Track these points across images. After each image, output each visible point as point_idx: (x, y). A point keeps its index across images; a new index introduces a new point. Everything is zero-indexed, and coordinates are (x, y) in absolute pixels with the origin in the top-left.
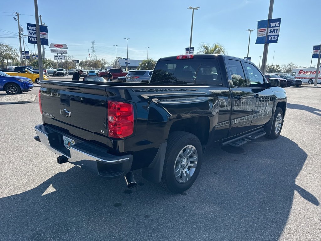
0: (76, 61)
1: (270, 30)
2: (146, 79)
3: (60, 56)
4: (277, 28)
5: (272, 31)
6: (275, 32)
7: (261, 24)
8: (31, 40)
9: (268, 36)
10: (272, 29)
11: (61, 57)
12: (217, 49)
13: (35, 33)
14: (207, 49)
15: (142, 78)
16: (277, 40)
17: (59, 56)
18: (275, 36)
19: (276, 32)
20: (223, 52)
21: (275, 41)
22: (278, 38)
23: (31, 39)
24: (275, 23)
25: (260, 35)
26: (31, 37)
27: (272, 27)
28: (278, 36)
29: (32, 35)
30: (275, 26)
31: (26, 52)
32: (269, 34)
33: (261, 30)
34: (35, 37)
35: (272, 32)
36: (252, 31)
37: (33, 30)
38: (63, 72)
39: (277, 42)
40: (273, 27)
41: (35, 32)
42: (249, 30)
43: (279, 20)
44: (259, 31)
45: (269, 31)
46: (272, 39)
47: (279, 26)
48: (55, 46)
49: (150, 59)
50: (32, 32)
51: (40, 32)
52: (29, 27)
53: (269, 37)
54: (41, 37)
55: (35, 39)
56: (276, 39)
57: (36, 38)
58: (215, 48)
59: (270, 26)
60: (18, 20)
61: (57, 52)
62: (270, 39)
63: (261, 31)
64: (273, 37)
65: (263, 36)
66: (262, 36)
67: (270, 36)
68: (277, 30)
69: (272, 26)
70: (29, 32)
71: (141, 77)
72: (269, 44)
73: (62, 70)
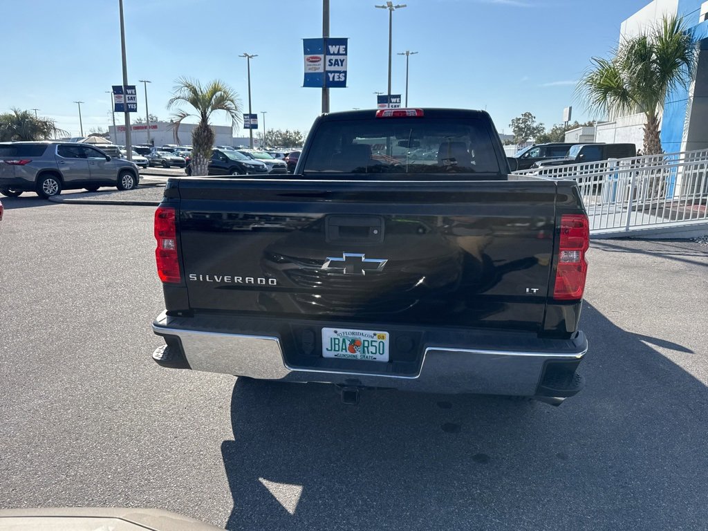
1: (330, 61)
2: (51, 164)
4: (342, 57)
5: (333, 62)
6: (338, 65)
7: (311, 47)
9: (327, 72)
10: (334, 58)
12: (218, 94)
14: (195, 92)
16: (345, 81)
18: (340, 72)
19: (342, 65)
20: (232, 101)
21: (342, 84)
22: (345, 77)
24: (338, 47)
25: (309, 69)
27: (332, 55)
28: (345, 72)
30: (338, 54)
32: (328, 68)
33: (312, 58)
35: (334, 65)
36: (251, 57)
39: (345, 86)
40: (334, 54)
42: (246, 55)
43: (343, 42)
44: (308, 60)
45: (328, 63)
46: (336, 79)
47: (346, 54)
49: (23, 111)
53: (329, 74)
56: (343, 79)
58: (215, 90)
59: (328, 53)
62: (331, 79)
63: (311, 60)
64: (336, 75)
65: (317, 71)
66: (314, 72)
67: (331, 72)
68: (342, 61)
69: (332, 52)
72: (330, 89)
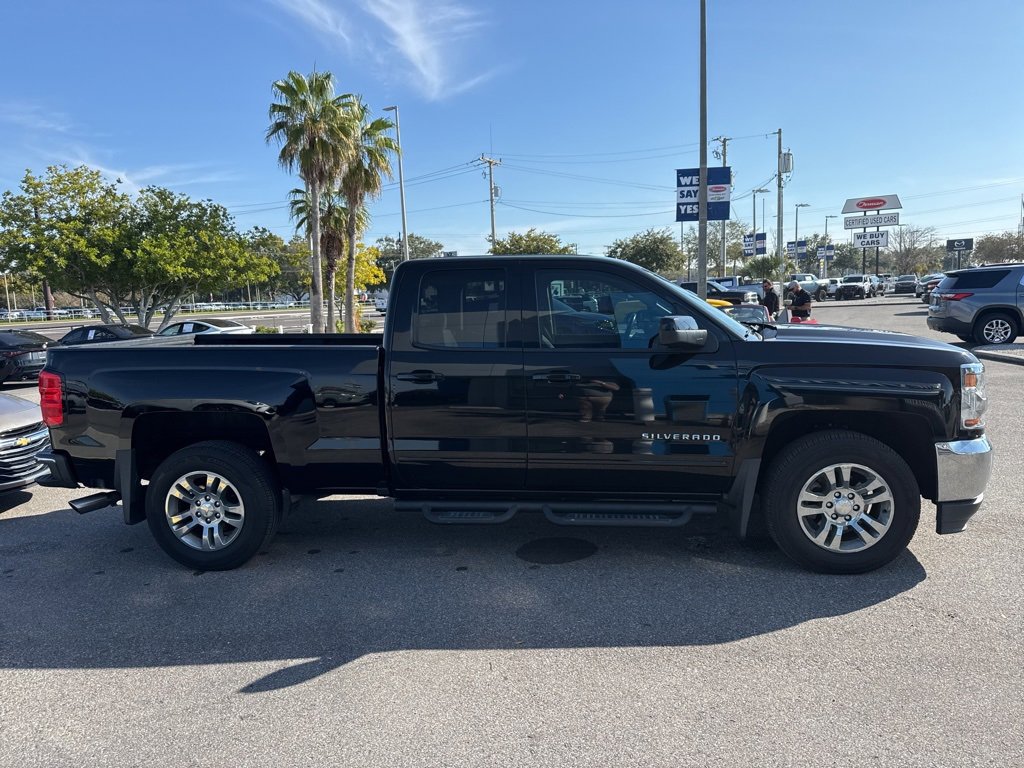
0: (960, 241)
3: (872, 236)
8: (683, 212)
11: (875, 239)
13: (695, 193)
15: (979, 299)
17: (868, 236)
23: (683, 208)
26: (683, 204)
29: (689, 200)
31: (758, 235)
34: (693, 204)
37: (691, 185)
38: (860, 284)
41: (695, 188)
48: (858, 205)
50: (689, 192)
51: (710, 187)
52: (681, 178)
54: (709, 200)
55: (695, 207)
57: (697, 203)
60: (724, 155)
61: (864, 222)
70: (681, 192)
71: (979, 293)
73: (859, 279)
